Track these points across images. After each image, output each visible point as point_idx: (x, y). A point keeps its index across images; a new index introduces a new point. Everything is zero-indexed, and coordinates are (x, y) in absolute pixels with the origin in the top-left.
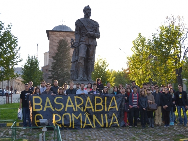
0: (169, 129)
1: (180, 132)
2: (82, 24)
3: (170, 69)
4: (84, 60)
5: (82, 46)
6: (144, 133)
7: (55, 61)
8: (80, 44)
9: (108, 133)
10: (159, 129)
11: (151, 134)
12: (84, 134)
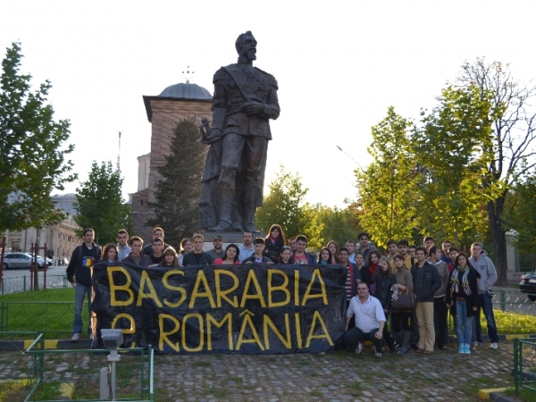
0: (456, 362)
1: (482, 372)
2: (233, 79)
3: (467, 205)
4: (237, 178)
5: (230, 138)
6: (389, 374)
7: (165, 179)
8: (226, 135)
9: (291, 371)
10: (428, 361)
11: (404, 376)
12: (227, 372)
